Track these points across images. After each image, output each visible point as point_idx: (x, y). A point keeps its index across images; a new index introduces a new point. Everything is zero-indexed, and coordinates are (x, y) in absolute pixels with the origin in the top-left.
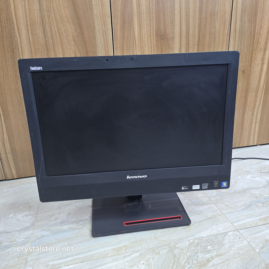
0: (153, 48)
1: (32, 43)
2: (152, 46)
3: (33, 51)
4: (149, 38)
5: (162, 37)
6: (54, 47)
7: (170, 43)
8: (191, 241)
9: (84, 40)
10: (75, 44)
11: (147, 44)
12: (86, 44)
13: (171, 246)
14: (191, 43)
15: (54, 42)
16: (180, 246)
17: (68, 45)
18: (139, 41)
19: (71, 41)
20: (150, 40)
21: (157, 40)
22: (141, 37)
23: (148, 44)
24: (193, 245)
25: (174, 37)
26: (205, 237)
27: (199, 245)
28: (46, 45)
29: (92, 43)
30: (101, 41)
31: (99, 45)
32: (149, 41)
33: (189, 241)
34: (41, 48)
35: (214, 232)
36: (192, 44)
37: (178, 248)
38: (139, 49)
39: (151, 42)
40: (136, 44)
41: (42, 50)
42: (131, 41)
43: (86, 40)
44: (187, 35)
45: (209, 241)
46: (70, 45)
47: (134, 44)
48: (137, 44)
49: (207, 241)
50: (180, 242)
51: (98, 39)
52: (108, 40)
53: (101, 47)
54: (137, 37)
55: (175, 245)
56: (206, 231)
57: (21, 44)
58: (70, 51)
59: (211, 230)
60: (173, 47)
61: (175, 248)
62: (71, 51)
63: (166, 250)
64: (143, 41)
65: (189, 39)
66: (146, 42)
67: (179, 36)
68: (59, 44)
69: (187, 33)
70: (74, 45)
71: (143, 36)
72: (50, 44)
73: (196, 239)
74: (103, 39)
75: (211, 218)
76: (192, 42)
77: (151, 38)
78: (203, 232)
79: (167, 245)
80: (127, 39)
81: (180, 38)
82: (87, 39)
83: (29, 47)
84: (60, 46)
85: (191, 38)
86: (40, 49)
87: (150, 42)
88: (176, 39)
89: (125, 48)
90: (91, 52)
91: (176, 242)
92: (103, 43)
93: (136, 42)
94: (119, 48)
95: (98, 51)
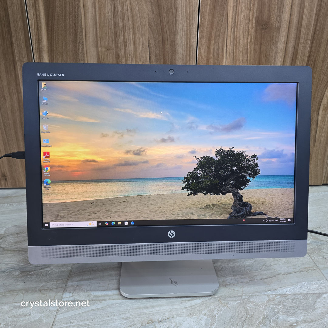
0: (249, 41)
1: (98, 24)
2: (249, 38)
3: (98, 34)
4: (247, 26)
5: (263, 26)
6: (123, 31)
7: (273, 35)
8: (271, 296)
9: (162, 24)
10: (150, 30)
11: (242, 34)
12: (164, 30)
13: (244, 299)
14: (303, 36)
15: (125, 24)
16: (255, 301)
17: (141, 30)
18: (232, 29)
19: (145, 24)
20: (247, 29)
21: (256, 30)
22: (235, 24)
23: (244, 34)
24: (274, 303)
25: (280, 27)
26: (290, 294)
27: (281, 303)
28: (114, 27)
29: (171, 29)
30: (182, 27)
31: (180, 32)
32: (245, 30)
33: (268, 296)
34: (109, 31)
35: (304, 290)
36: (304, 39)
37: (252, 302)
38: (231, 40)
39: (248, 32)
40: (227, 34)
41: (110, 34)
42: (222, 29)
43: (164, 24)
44: (299, 25)
45: (296, 301)
46: (143, 29)
47: (225, 33)
48: (229, 34)
49: (292, 300)
50: (255, 295)
51: (179, 25)
52: (192, 26)
53: (181, 35)
54: (230, 24)
55: (249, 298)
56: (293, 288)
57: (85, 25)
58: (142, 38)
59: (299, 286)
60: (276, 40)
61: (249, 302)
62: (144, 38)
63: (237, 302)
64: (237, 29)
65: (300, 31)
66: (241, 31)
67: (288, 26)
68: (131, 27)
69: (299, 23)
70: (148, 30)
71: (239, 23)
72: (120, 27)
73: (278, 295)
74: (185, 25)
75: (301, 271)
76: (305, 36)
77: (249, 27)
78: (288, 288)
79: (238, 296)
80: (216, 26)
81: (288, 29)
82: (166, 24)
83: (95, 30)
84: (131, 30)
85: (303, 30)
86: (107, 33)
87: (246, 33)
88: (282, 30)
89: (213, 38)
90: (169, 40)
91: (251, 294)
92: (185, 29)
93: (228, 31)
94: (205, 38)
95: (177, 40)
